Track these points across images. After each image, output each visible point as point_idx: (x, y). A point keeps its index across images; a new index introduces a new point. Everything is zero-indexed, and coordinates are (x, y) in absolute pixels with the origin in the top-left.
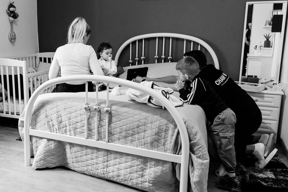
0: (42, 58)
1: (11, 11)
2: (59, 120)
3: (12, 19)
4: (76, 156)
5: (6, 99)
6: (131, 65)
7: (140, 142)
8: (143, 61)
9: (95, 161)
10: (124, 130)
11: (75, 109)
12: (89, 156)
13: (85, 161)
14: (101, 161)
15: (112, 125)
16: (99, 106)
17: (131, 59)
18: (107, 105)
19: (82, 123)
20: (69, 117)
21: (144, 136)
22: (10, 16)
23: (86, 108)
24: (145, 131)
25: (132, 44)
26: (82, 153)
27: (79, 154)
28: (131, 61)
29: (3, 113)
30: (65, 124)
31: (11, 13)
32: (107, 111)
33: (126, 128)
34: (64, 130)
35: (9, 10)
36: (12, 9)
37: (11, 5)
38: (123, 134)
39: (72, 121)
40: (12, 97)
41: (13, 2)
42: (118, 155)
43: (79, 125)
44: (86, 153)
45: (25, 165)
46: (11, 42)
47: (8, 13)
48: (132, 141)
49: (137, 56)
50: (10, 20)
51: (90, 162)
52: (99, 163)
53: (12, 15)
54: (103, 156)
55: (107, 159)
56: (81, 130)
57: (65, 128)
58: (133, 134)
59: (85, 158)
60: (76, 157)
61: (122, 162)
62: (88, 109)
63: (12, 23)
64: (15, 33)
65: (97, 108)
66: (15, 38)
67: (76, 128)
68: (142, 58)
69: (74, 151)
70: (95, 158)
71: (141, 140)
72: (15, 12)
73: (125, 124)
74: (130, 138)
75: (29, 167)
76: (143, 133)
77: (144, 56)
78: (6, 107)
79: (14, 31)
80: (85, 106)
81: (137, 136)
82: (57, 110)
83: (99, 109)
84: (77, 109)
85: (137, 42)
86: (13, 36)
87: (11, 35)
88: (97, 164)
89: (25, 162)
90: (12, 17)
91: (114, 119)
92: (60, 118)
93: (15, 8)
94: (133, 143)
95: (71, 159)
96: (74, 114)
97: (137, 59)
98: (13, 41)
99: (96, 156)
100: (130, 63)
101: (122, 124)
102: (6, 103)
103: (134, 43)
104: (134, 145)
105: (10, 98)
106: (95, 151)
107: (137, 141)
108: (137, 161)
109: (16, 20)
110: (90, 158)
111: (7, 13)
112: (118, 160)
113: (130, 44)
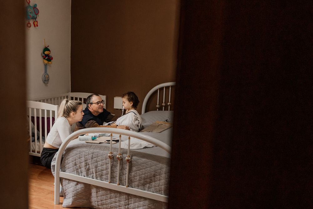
0: (73, 97)
1: (45, 55)
2: (87, 168)
3: (46, 62)
4: (102, 199)
5: (38, 138)
6: (158, 109)
7: (155, 189)
8: (169, 107)
9: (117, 204)
10: (143, 178)
11: (101, 158)
12: (113, 200)
13: (110, 203)
14: (123, 204)
15: (133, 174)
16: (121, 156)
17: (158, 104)
18: (128, 155)
19: (107, 171)
20: (96, 165)
21: (159, 184)
22: (44, 58)
23: (110, 157)
24: (160, 180)
25: (159, 90)
26: (106, 197)
27: (104, 197)
28: (158, 106)
29: (35, 152)
30: (92, 171)
31: (46, 57)
32: (128, 160)
33: (144, 177)
34: (91, 176)
35: (44, 53)
36: (46, 52)
37: (46, 49)
38: (142, 181)
39: (99, 169)
40: (43, 137)
41: (48, 46)
42: (137, 199)
43: (104, 172)
44: (110, 197)
45: (55, 203)
46: (44, 83)
47: (43, 56)
48: (149, 188)
49: (164, 102)
50: (44, 63)
51: (113, 205)
52: (121, 206)
53: (46, 58)
54: (124, 200)
55: (128, 203)
56: (106, 177)
57: (92, 175)
58: (150, 182)
59: (109, 201)
60: (101, 201)
61: (140, 206)
62: (112, 158)
63: (46, 65)
64: (48, 75)
65: (120, 157)
66: (49, 80)
67: (102, 175)
68: (168, 104)
69: (100, 195)
70: (118, 201)
71: (156, 187)
72: (50, 55)
73: (144, 173)
74: (148, 185)
75: (58, 205)
76: (159, 182)
77: (170, 102)
78: (38, 147)
79: (48, 72)
80: (109, 154)
81: (153, 184)
82: (85, 159)
83: (121, 158)
84: (103, 159)
85: (164, 89)
86: (47, 78)
87: (45, 76)
88: (119, 206)
89: (55, 201)
90: (46, 60)
91: (134, 169)
92: (88, 166)
93: (50, 51)
94: (150, 189)
95: (96, 203)
96: (100, 163)
97: (164, 104)
98: (46, 82)
99: (119, 200)
100: (157, 108)
101: (141, 174)
102: (38, 144)
103: (161, 89)
104: (150, 191)
105: (42, 139)
106: (118, 195)
107: (153, 188)
108: (154, 205)
109: (50, 62)
110: (114, 202)
111: (41, 56)
112: (137, 204)
113: (158, 90)
